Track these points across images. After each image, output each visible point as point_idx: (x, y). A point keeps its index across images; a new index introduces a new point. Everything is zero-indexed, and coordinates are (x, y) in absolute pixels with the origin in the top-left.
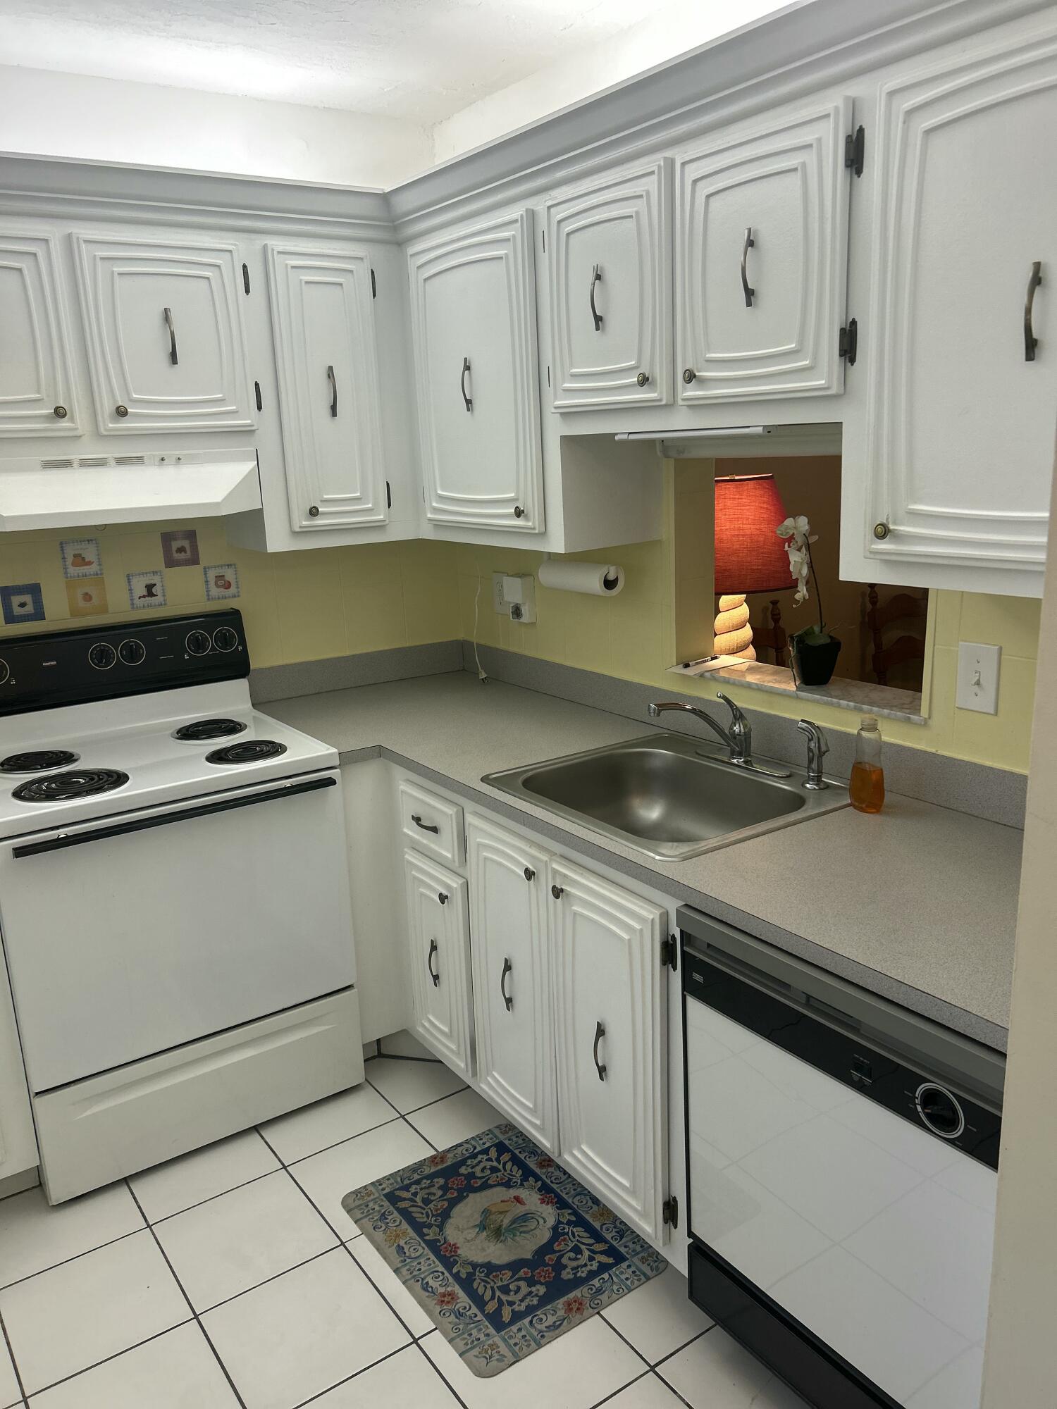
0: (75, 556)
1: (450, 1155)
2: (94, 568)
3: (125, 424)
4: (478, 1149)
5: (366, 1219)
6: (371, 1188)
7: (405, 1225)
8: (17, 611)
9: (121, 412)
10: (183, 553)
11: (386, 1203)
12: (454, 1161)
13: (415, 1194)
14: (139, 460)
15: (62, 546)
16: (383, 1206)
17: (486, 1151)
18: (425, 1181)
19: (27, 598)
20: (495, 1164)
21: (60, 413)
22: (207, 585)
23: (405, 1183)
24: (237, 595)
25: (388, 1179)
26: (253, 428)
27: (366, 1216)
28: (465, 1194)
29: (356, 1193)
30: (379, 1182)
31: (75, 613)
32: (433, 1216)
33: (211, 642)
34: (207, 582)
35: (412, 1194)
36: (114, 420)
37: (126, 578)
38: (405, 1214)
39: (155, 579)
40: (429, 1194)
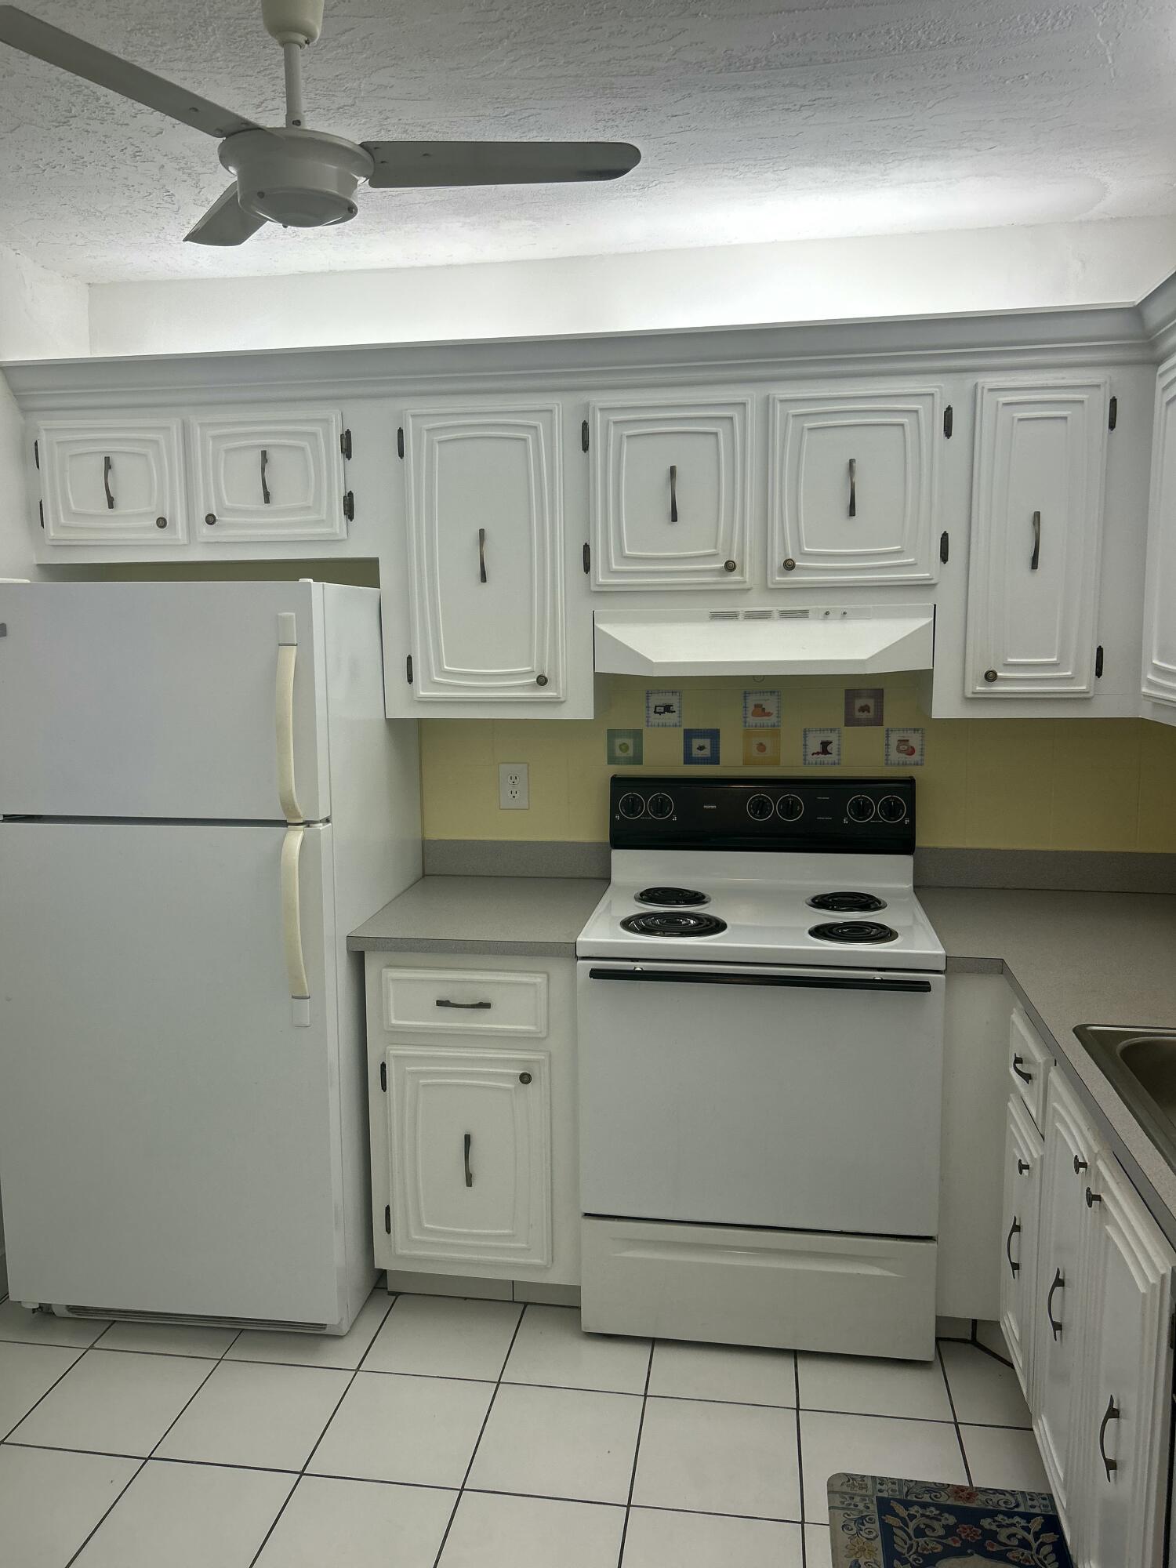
0: (756, 706)
1: (982, 1497)
2: (773, 719)
3: (793, 578)
4: (1021, 1509)
5: (842, 1512)
6: (869, 1483)
7: (878, 1544)
8: (696, 753)
9: (789, 566)
10: (866, 712)
11: (874, 1508)
12: (983, 1506)
13: (912, 1517)
14: (804, 614)
15: (746, 694)
16: (868, 1508)
17: (1029, 1517)
18: (933, 1509)
19: (706, 742)
20: (1030, 1538)
21: (730, 567)
22: (888, 748)
23: (909, 1498)
24: (920, 762)
25: (893, 1483)
26: (932, 582)
27: (843, 1509)
28: (969, 1551)
29: (850, 1478)
30: (882, 1481)
31: (747, 762)
32: (916, 1552)
33: (876, 809)
34: (887, 745)
35: (909, 1515)
36: (781, 574)
37: (803, 733)
38: (887, 1532)
39: (832, 737)
40: (928, 1526)
